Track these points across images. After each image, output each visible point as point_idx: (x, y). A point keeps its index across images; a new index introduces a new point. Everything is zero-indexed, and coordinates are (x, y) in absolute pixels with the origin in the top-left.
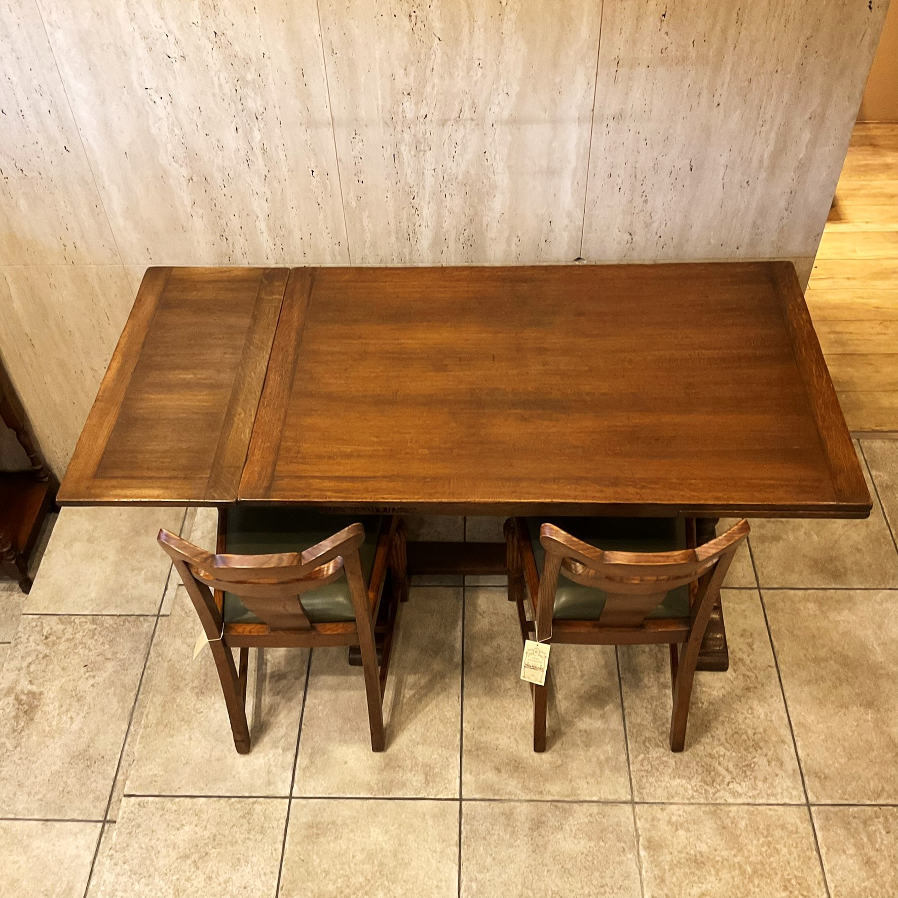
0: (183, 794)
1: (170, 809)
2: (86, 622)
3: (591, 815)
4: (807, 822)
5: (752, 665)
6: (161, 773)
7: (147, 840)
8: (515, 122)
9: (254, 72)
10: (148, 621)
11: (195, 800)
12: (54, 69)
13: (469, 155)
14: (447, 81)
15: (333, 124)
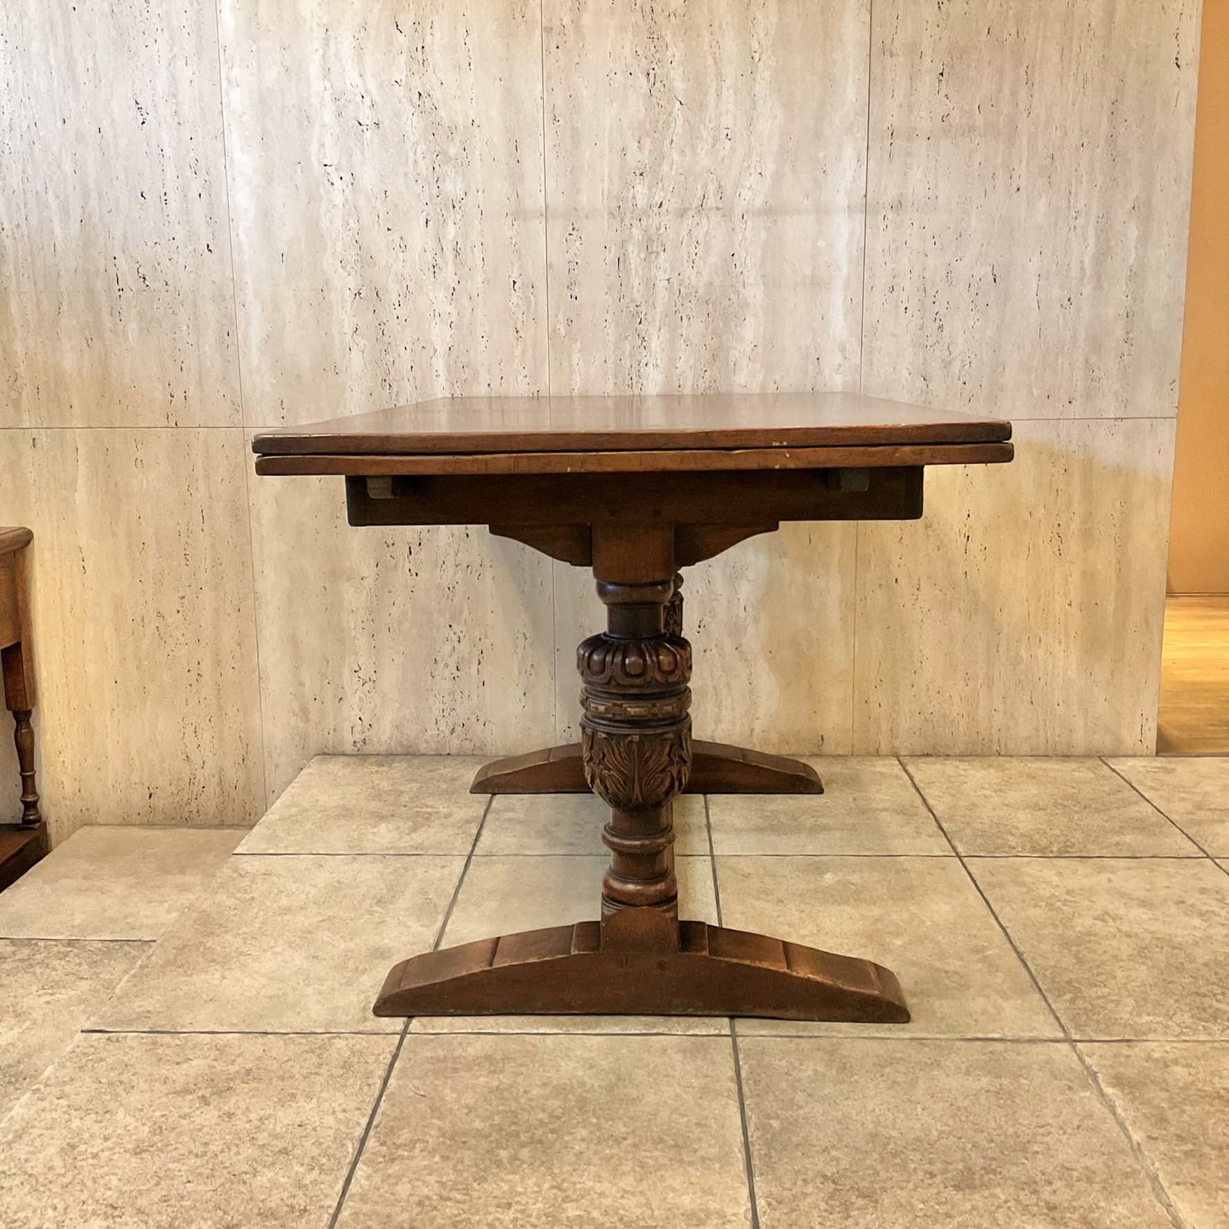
0: (197, 1030)
1: (168, 1044)
2: (56, 946)
3: (991, 1053)
6: (160, 1010)
7: (113, 1075)
8: (771, 212)
9: (458, 144)
11: (218, 1036)
12: (220, 138)
13: (713, 260)
14: (688, 157)
15: (546, 215)
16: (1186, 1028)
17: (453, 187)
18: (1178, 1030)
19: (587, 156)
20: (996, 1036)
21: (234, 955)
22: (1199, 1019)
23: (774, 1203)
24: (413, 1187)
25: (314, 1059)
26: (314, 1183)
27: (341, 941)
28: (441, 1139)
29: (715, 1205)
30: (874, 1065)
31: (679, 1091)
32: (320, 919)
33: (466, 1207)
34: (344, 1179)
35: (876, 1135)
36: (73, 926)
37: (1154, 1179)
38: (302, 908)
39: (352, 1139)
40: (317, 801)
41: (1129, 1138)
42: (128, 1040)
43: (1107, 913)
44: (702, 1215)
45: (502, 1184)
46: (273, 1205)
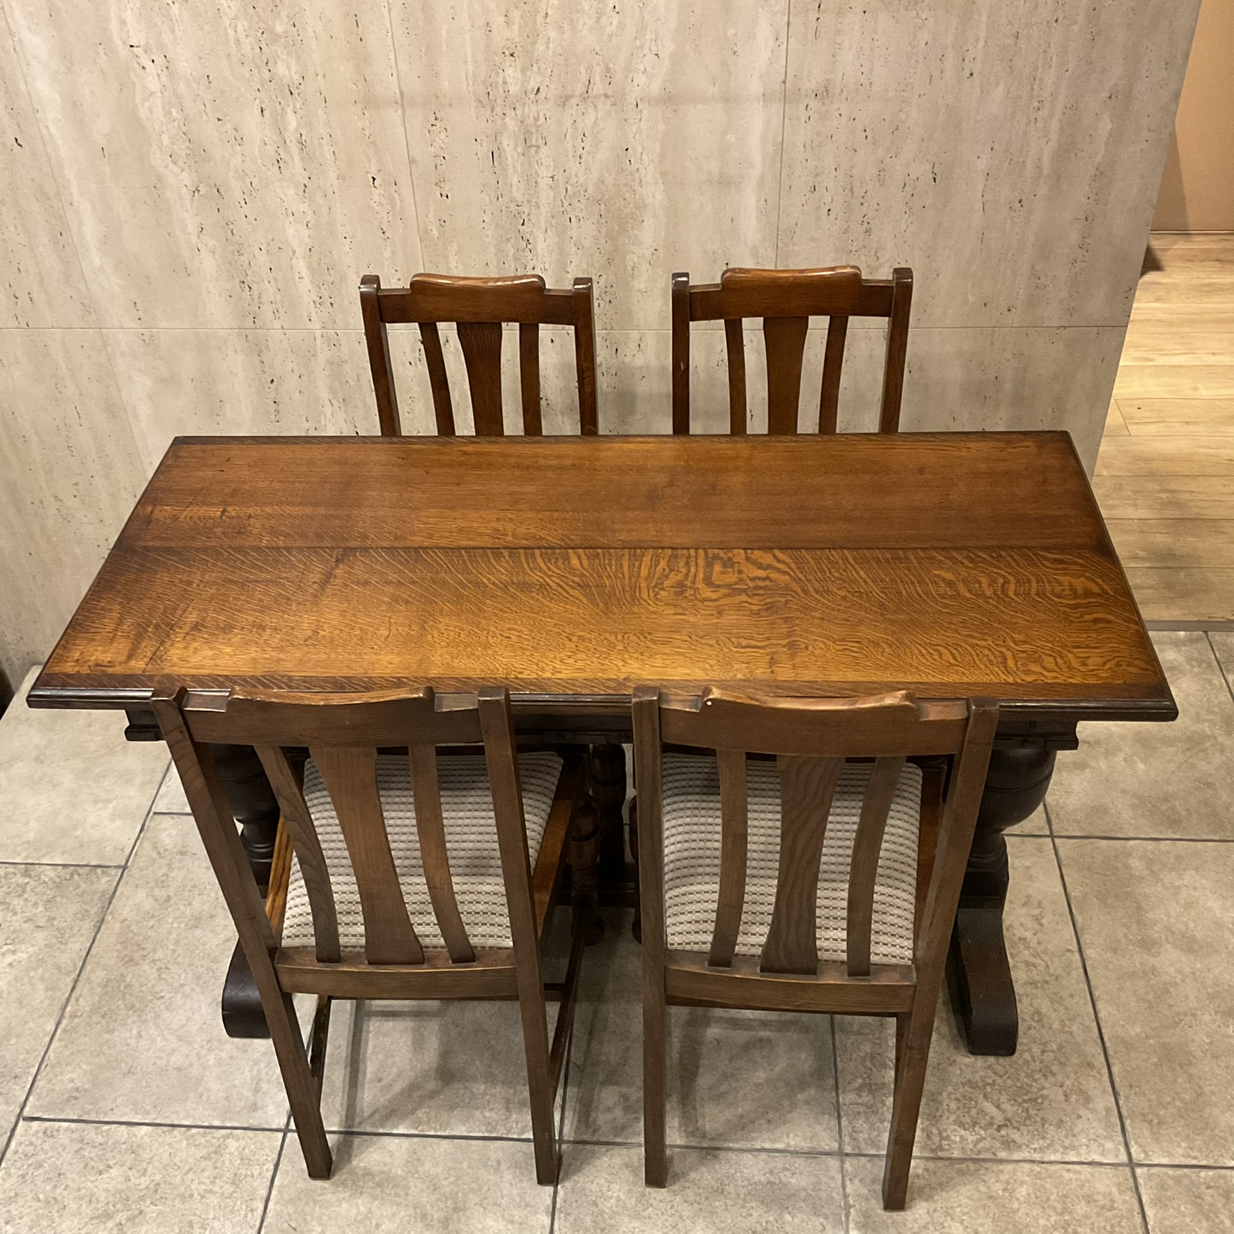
0: (116, 1120)
1: (93, 1141)
2: (15, 874)
3: (771, 1172)
4: (1129, 1193)
5: (1040, 949)
6: (86, 1086)
7: (48, 1188)
8: (671, 100)
9: (286, 20)
10: (109, 875)
11: (134, 1129)
13: (604, 155)
14: (567, 35)
15: (403, 101)
17: (286, 70)
19: (444, 33)
22: (961, 1125)
25: (210, 1169)
42: (61, 1134)
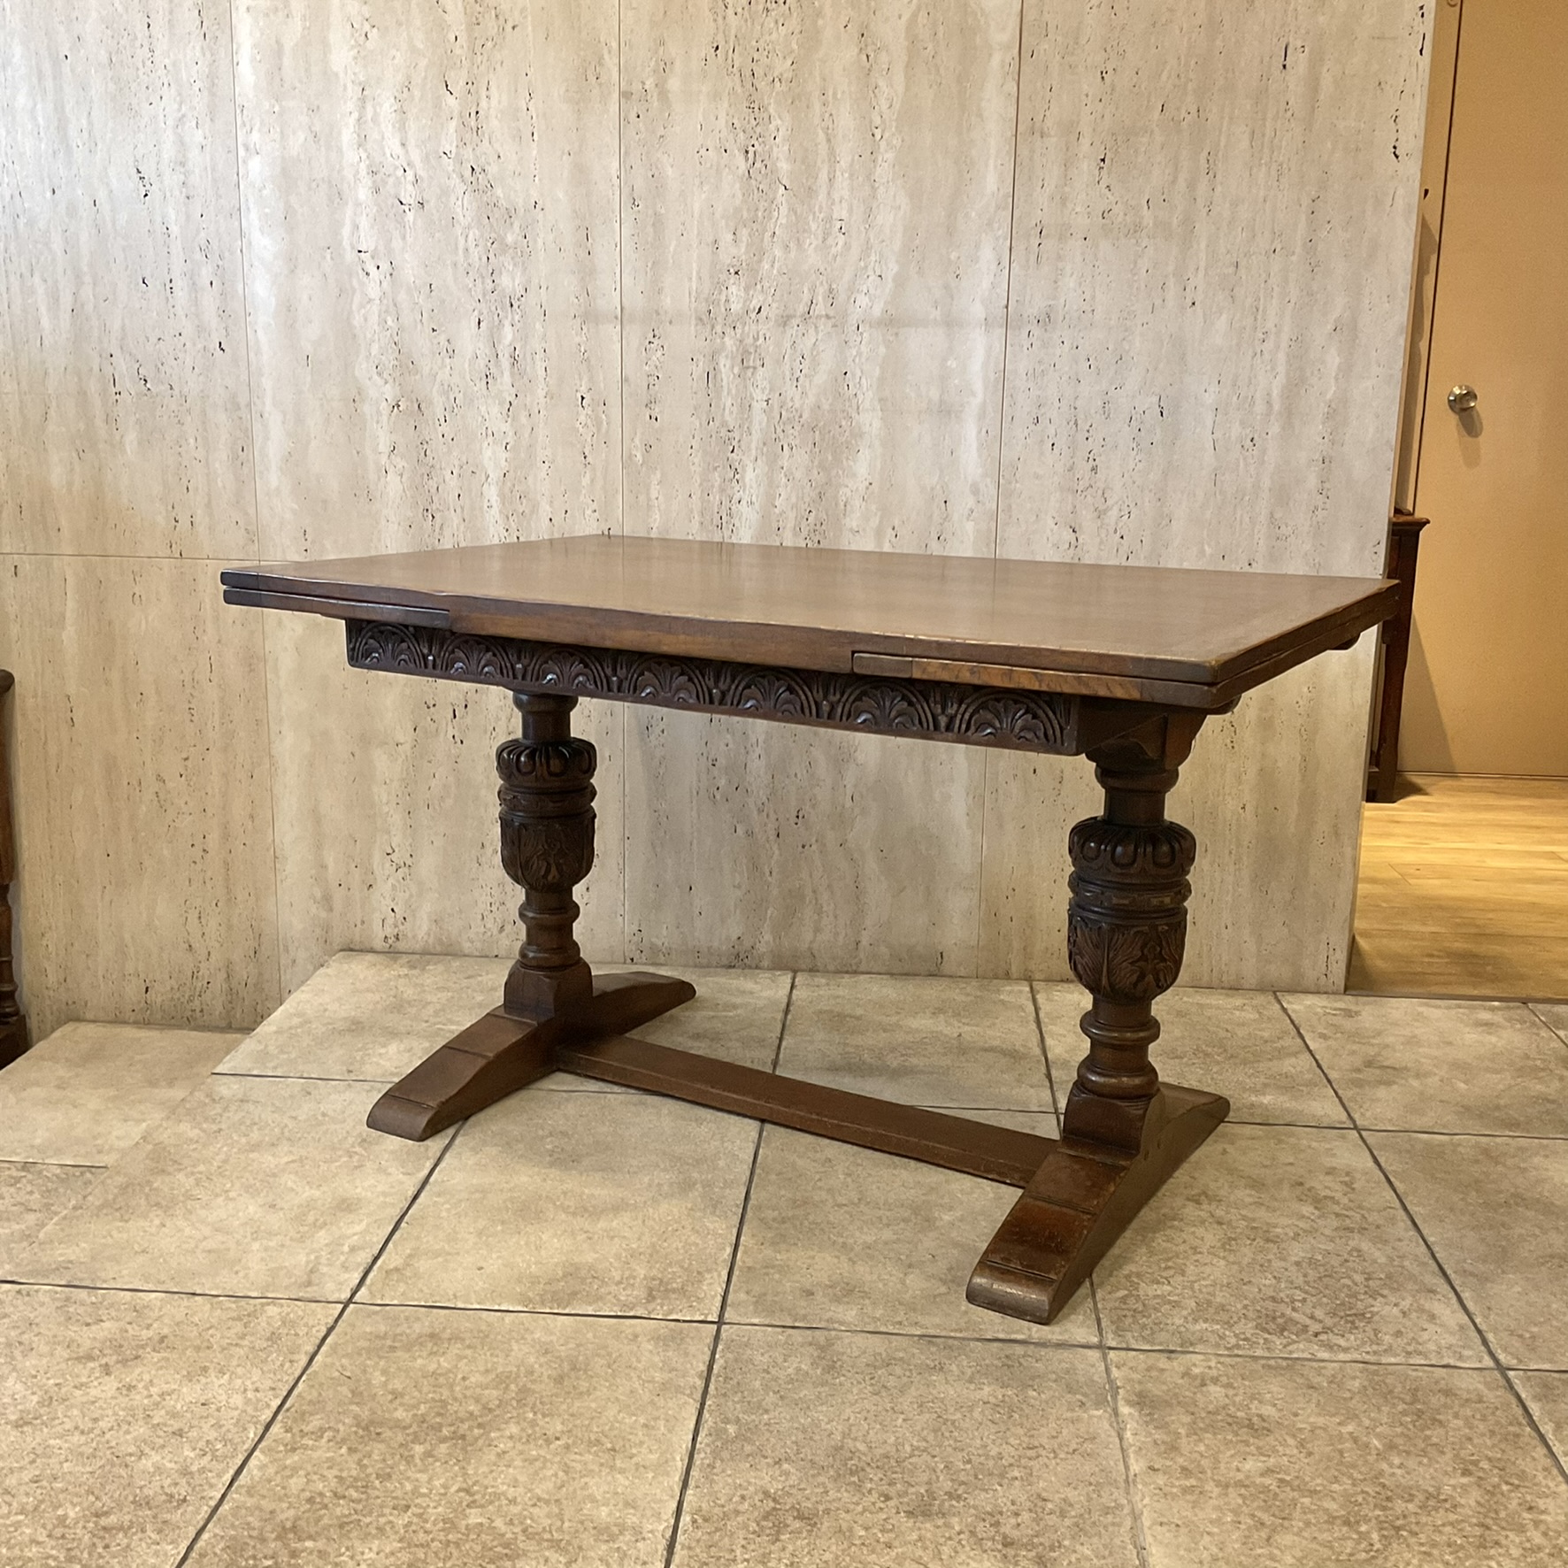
0: (119, 1287)
1: (83, 1301)
3: (1007, 1357)
6: (83, 1260)
8: (892, 323)
9: (517, 230)
11: (141, 1294)
12: (236, 216)
13: (821, 378)
14: (793, 255)
15: (622, 317)
16: (1244, 1340)
17: (510, 282)
18: (1233, 1341)
19: (672, 249)
20: (1020, 1337)
21: (181, 1198)
22: (1265, 1330)
23: (700, 1521)
24: (308, 1481)
25: (238, 1327)
26: (202, 1470)
27: (307, 1188)
28: (354, 1429)
29: (635, 1519)
30: (868, 1365)
31: (636, 1385)
32: (291, 1158)
33: (360, 1507)
34: (236, 1467)
35: (842, 1448)
36: (32, 1146)
37: (1136, 1517)
38: (273, 1145)
39: (255, 1423)
40: (326, 1010)
41: (1127, 1468)
42: (40, 1294)
43: (1204, 1193)
44: (615, 1530)
45: (407, 1484)
46: (151, 1493)
